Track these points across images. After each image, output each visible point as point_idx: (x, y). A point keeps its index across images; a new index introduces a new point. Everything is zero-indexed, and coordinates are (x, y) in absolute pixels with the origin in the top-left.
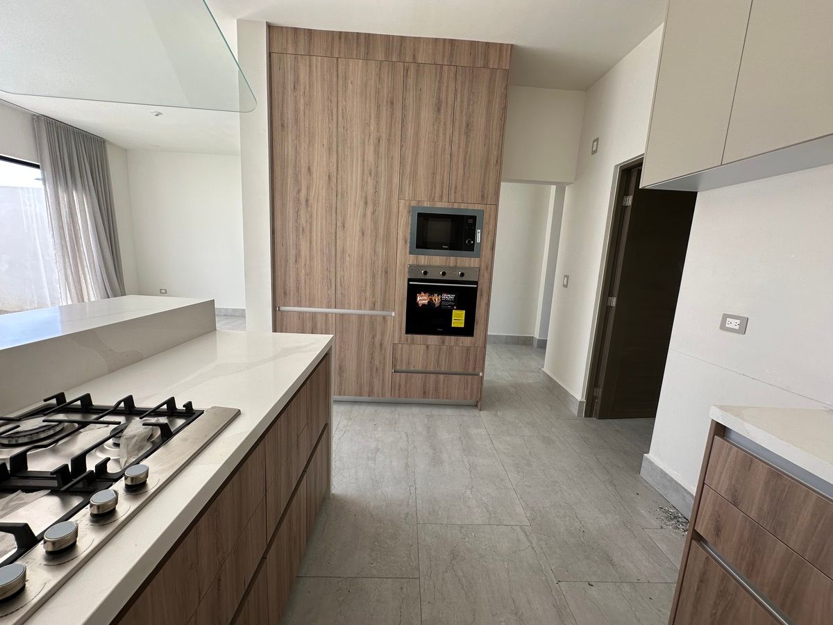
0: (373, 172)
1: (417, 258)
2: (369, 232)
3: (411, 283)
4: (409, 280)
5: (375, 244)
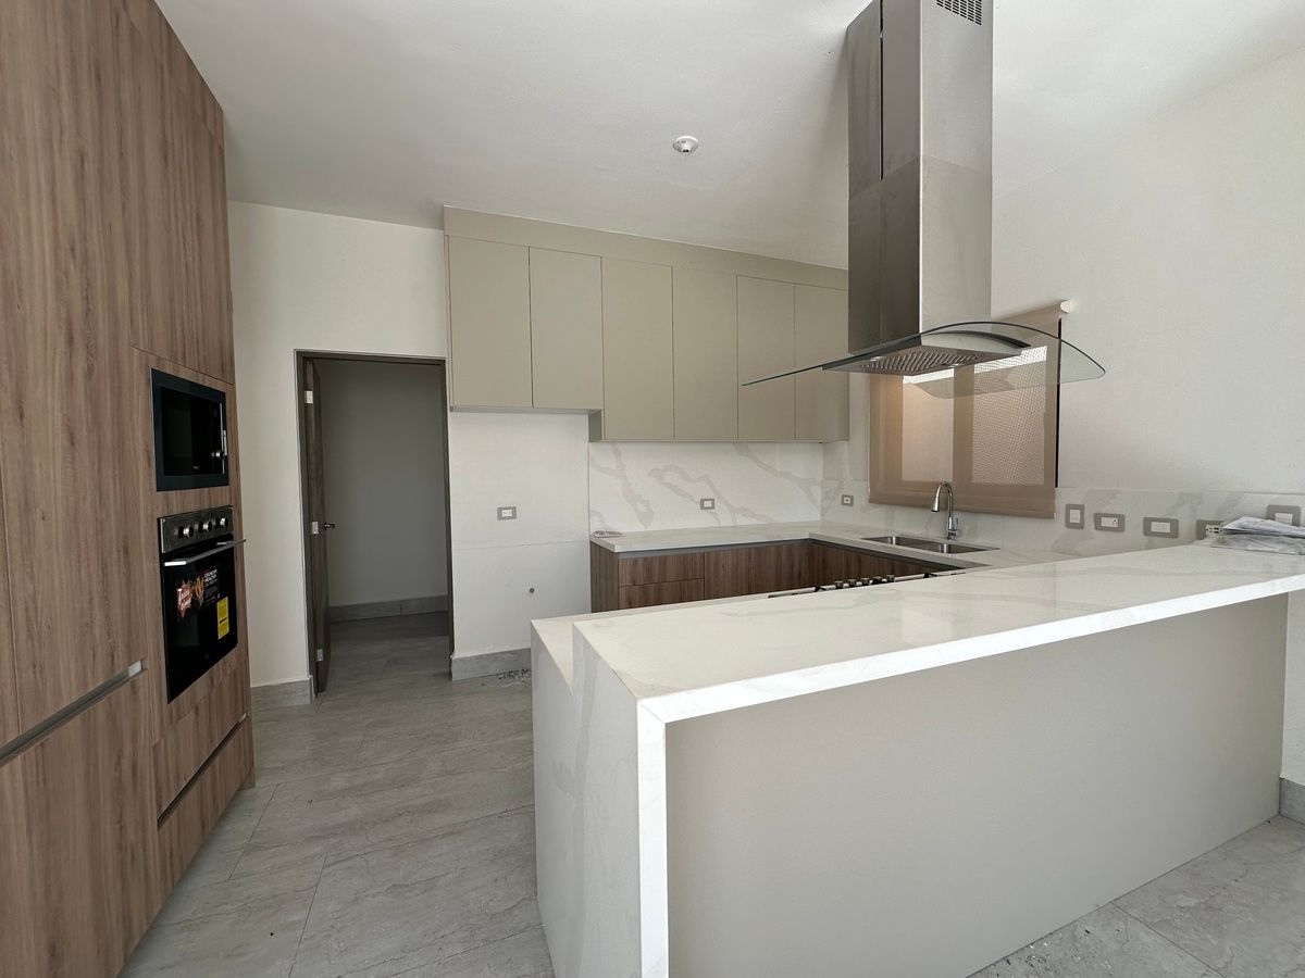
0: (78, 247)
1: (167, 499)
2: (85, 433)
3: (167, 564)
4: (164, 557)
5: (99, 470)
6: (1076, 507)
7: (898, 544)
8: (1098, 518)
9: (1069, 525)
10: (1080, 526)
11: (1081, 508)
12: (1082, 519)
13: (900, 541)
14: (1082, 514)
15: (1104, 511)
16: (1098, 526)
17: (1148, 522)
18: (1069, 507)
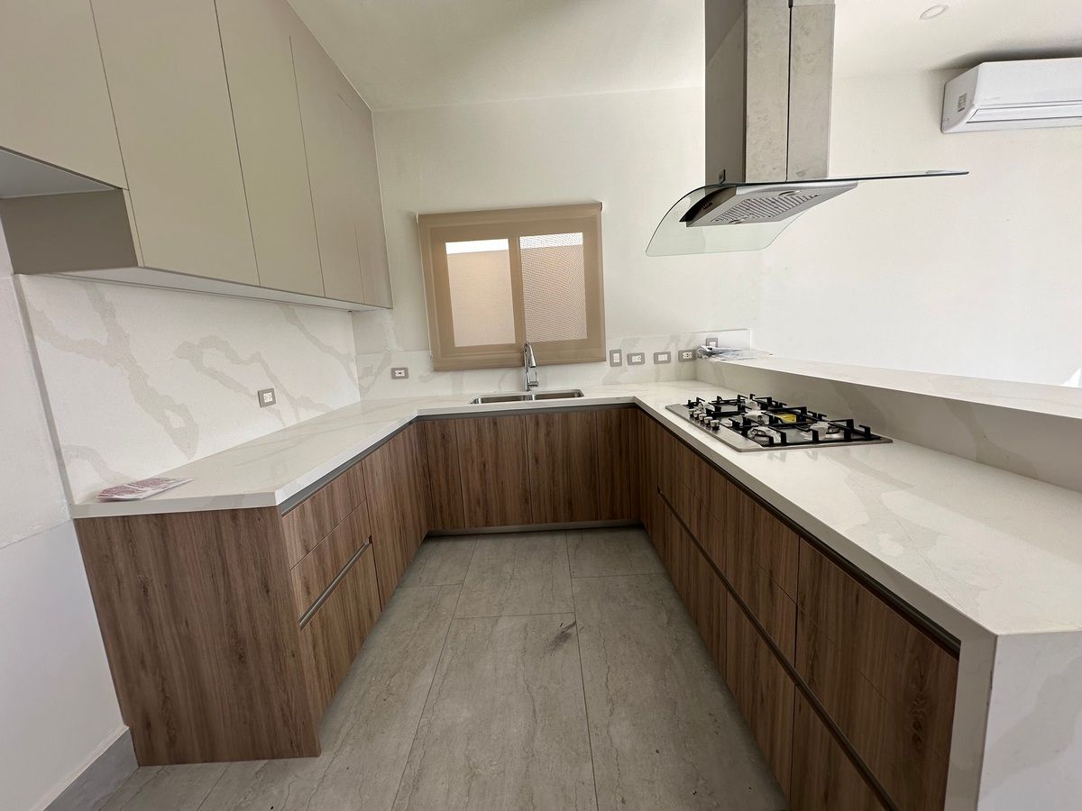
6: (616, 352)
7: (482, 402)
8: (629, 357)
9: (613, 364)
10: (620, 364)
11: (619, 351)
12: (621, 359)
13: (484, 400)
14: (621, 355)
15: (633, 352)
16: (630, 362)
17: (656, 355)
18: (612, 353)
